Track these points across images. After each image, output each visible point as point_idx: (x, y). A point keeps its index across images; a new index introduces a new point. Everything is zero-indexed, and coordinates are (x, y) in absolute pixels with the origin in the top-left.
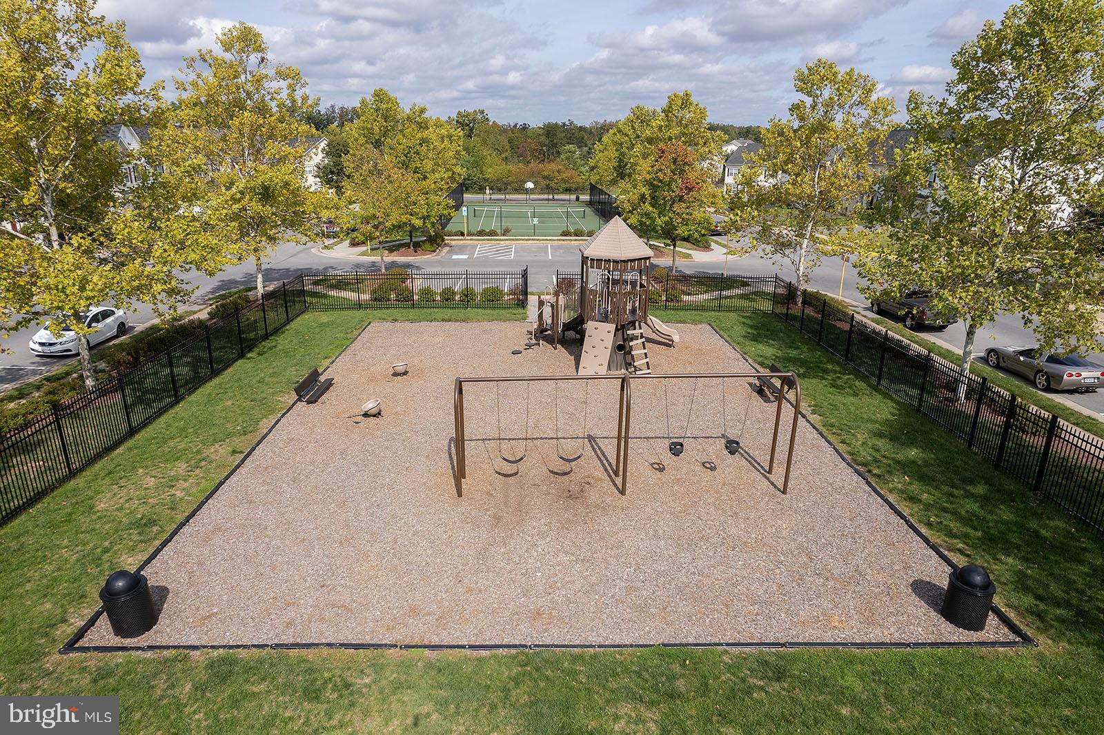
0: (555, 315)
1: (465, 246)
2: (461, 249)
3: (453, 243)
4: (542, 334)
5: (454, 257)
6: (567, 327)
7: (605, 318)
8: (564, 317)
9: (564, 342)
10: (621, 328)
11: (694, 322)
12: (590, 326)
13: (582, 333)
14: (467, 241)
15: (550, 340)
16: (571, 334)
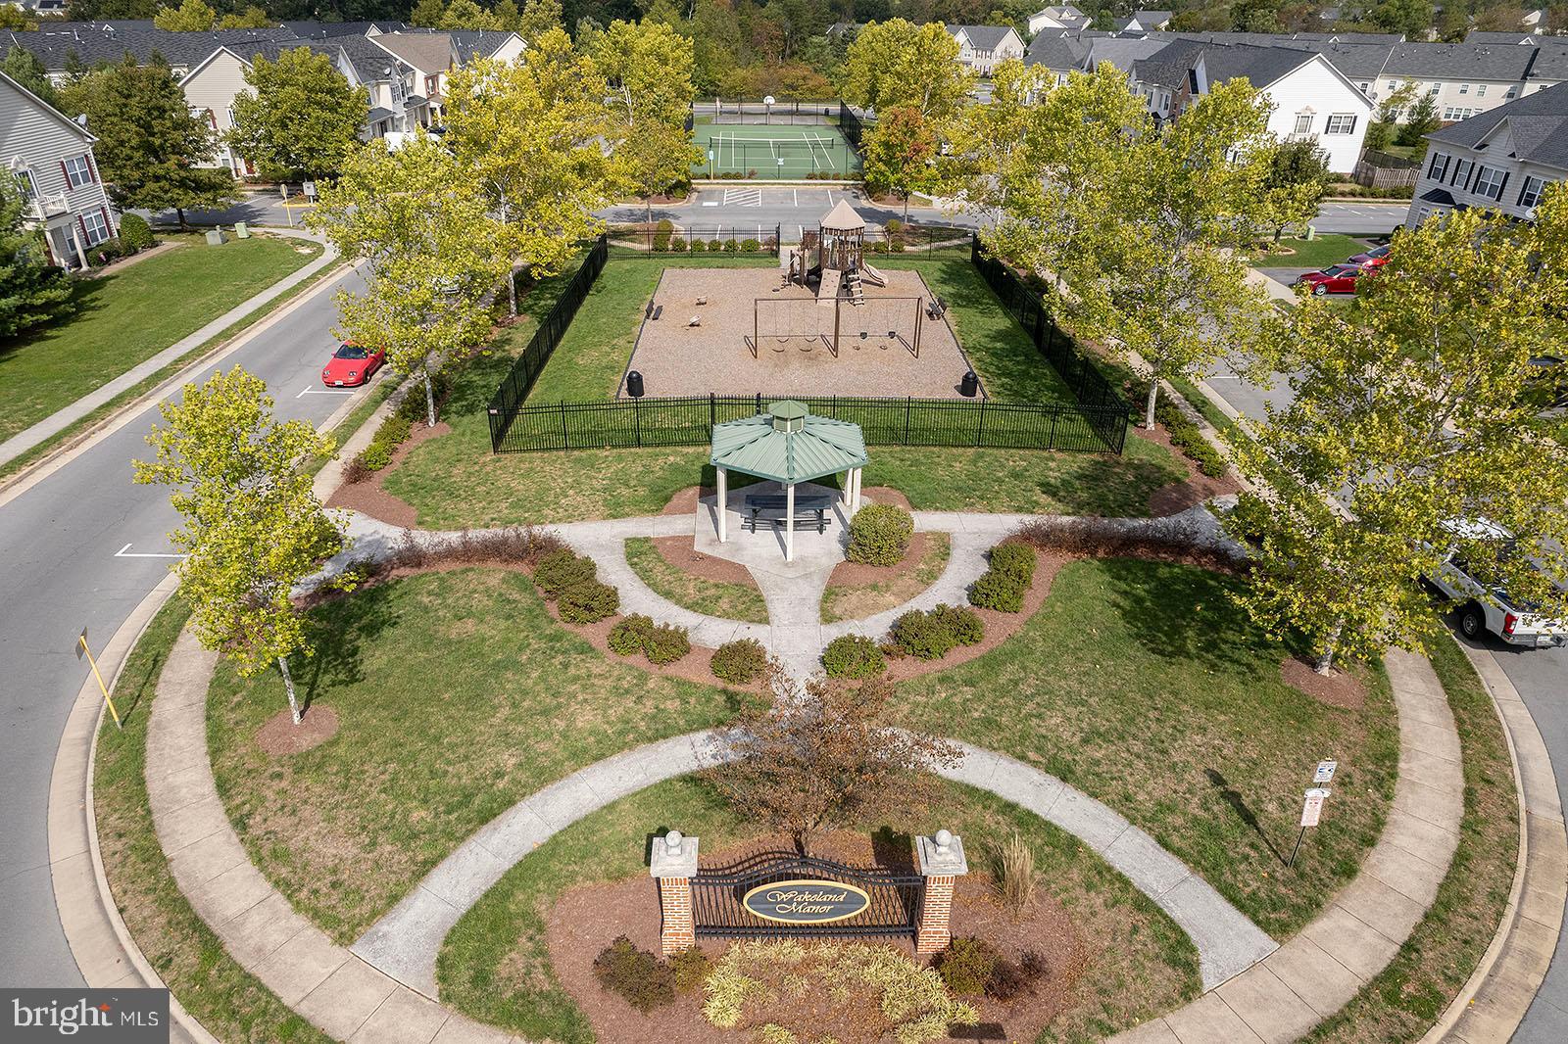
0: (802, 265)
1: (712, 192)
2: (710, 195)
3: (700, 187)
4: (793, 278)
5: (705, 204)
6: (810, 272)
7: (835, 267)
8: (808, 266)
9: (809, 283)
10: (845, 274)
11: (906, 269)
12: (825, 272)
13: (820, 276)
14: (713, 185)
15: (798, 282)
16: (813, 278)
